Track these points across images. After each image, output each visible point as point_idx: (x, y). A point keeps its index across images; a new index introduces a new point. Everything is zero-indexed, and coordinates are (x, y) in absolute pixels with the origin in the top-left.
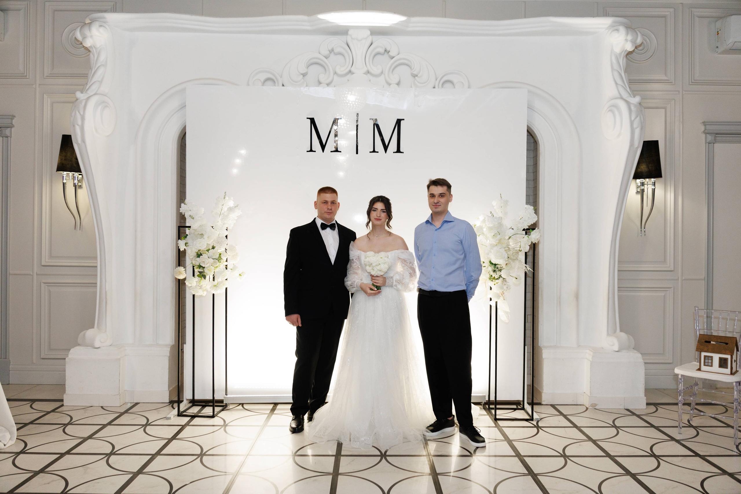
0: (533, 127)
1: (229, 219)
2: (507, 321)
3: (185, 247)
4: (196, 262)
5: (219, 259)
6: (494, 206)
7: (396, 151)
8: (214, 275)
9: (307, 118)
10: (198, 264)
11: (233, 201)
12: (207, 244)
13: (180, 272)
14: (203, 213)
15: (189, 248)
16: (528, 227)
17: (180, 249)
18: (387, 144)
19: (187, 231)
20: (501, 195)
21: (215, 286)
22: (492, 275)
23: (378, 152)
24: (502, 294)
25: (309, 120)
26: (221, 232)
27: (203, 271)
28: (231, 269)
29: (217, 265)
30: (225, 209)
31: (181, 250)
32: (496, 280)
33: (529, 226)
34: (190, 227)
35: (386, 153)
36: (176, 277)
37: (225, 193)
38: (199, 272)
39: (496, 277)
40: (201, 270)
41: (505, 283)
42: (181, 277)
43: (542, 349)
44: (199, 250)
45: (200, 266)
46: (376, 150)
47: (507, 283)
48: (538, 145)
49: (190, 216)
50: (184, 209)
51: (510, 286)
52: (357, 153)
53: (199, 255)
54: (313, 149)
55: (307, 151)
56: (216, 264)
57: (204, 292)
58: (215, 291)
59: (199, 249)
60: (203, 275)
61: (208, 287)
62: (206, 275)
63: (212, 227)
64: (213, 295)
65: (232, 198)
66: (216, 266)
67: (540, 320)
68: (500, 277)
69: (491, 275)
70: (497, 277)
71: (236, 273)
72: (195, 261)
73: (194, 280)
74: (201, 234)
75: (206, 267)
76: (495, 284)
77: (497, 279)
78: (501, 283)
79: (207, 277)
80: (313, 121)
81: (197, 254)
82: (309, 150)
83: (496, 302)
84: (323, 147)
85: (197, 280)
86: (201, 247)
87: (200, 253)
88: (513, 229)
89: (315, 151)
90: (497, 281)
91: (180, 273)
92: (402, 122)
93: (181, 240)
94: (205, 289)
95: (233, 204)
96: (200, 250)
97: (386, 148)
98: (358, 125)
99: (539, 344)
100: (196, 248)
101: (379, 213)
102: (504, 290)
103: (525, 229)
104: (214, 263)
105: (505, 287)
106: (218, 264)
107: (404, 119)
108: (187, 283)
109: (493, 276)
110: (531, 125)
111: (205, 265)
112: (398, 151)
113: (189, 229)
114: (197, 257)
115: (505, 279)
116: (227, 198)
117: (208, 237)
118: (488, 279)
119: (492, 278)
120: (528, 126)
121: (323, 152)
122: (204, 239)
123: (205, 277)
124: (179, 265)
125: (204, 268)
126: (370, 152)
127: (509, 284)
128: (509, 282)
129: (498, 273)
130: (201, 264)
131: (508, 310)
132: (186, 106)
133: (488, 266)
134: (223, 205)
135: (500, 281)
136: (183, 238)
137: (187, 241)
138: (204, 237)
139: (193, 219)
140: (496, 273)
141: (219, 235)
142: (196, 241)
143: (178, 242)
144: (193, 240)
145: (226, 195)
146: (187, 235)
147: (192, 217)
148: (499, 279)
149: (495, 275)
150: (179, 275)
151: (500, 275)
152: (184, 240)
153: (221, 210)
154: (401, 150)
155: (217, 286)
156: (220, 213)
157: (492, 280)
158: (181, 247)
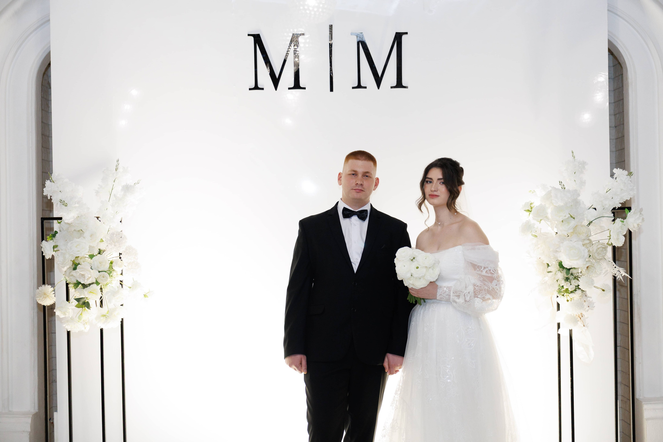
1: (124, 204)
3: (54, 253)
4: (71, 277)
5: (110, 271)
7: (395, 84)
8: (101, 297)
9: (249, 35)
10: (75, 280)
12: (90, 247)
13: (45, 294)
14: (82, 195)
15: (59, 254)
16: (619, 206)
17: (46, 257)
18: (380, 73)
19: (56, 225)
20: (573, 153)
21: (104, 316)
22: (563, 286)
23: (365, 88)
24: (580, 317)
25: (252, 38)
28: (130, 287)
29: (108, 281)
30: (119, 187)
31: (48, 257)
32: (570, 293)
33: (620, 204)
34: (61, 219)
35: (378, 87)
36: (39, 302)
37: (118, 161)
41: (585, 298)
42: (47, 302)
43: (642, 403)
44: (77, 257)
46: (362, 84)
47: (589, 299)
49: (61, 201)
50: (50, 189)
51: (594, 303)
52: (332, 90)
54: (259, 86)
55: (250, 89)
56: (106, 281)
57: (86, 326)
58: (104, 325)
59: (77, 256)
61: (93, 319)
63: (98, 218)
64: (102, 331)
65: (129, 169)
68: (577, 289)
69: (561, 285)
70: (571, 289)
71: (139, 293)
72: (70, 274)
73: (70, 308)
74: (79, 231)
76: (567, 301)
77: (572, 292)
78: (579, 298)
79: (91, 304)
80: (257, 39)
81: (73, 263)
82: (253, 86)
83: (571, 331)
84: (276, 81)
86: (79, 252)
87: (75, 262)
88: (595, 209)
89: (263, 89)
90: (572, 295)
92: (404, 37)
93: (46, 241)
94: (88, 322)
95: (131, 180)
96: (79, 257)
97: (378, 80)
98: (332, 43)
99: (637, 396)
100: (72, 253)
101: (435, 184)
102: (584, 310)
103: (616, 208)
104: (102, 278)
105: (585, 305)
106: (109, 279)
107: (406, 33)
108: (57, 312)
109: (565, 287)
112: (399, 84)
113: (59, 223)
114: (74, 269)
115: (584, 292)
116: (120, 170)
117: (91, 236)
118: (557, 293)
119: (562, 291)
121: (276, 89)
122: (84, 238)
123: (88, 306)
124: (44, 283)
126: (353, 88)
127: (591, 300)
128: (591, 297)
129: (573, 282)
130: (80, 280)
131: (589, 342)
132: (49, 20)
133: (556, 271)
134: (114, 182)
135: (578, 296)
136: (50, 237)
137: (55, 242)
138: (84, 236)
139: (66, 206)
140: (570, 282)
141: (108, 231)
142: (71, 242)
143: (41, 245)
144: (66, 240)
145: (118, 164)
146: (56, 233)
147: (64, 202)
148: (575, 292)
149: (567, 286)
150: (44, 299)
151: (576, 286)
152: (52, 241)
153: (112, 189)
154: (404, 84)
155: (108, 315)
156: (110, 195)
157: (562, 294)
158: (46, 254)
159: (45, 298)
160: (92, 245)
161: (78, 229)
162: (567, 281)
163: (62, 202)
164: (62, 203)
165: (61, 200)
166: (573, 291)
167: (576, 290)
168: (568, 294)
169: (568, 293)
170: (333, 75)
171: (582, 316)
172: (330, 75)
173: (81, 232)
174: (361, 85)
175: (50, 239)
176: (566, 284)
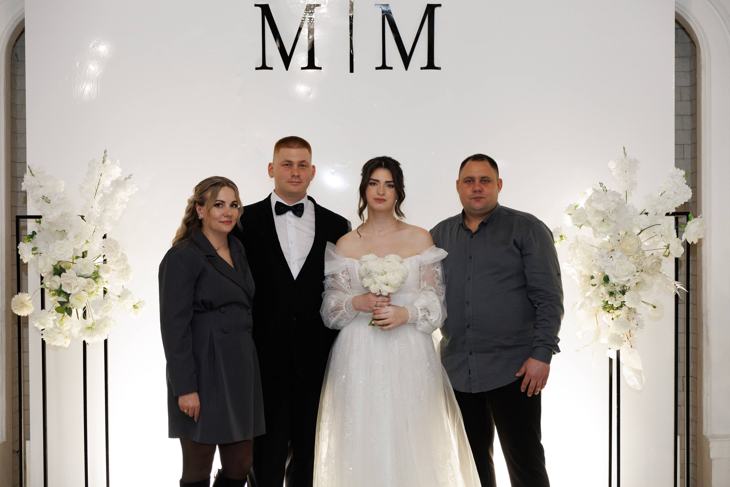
0: (689, 17)
1: (114, 202)
2: (639, 388)
3: (32, 256)
4: (52, 283)
5: (96, 276)
6: (612, 171)
7: (425, 64)
8: (85, 307)
9: (256, 5)
10: (57, 288)
11: (119, 167)
12: (74, 249)
13: (22, 303)
14: (63, 190)
15: (40, 258)
16: (674, 211)
17: (22, 260)
18: (408, 52)
19: (34, 225)
20: (624, 149)
21: (89, 328)
22: (607, 302)
23: (391, 68)
24: (629, 336)
25: (259, 9)
26: (98, 227)
27: (66, 300)
28: (119, 296)
29: (94, 289)
30: (107, 182)
31: (25, 261)
32: (616, 310)
33: (676, 208)
34: (40, 217)
35: (406, 69)
36: (15, 312)
37: (105, 152)
38: (60, 302)
39: (614, 306)
40: (63, 299)
41: (633, 315)
42: (23, 313)
43: (709, 440)
44: (59, 262)
45: (60, 292)
46: (388, 65)
47: (638, 316)
48: (698, 49)
50: (30, 183)
52: (352, 71)
53: (59, 271)
54: (268, 65)
55: (257, 69)
56: (92, 288)
57: (66, 340)
58: (89, 338)
59: (60, 260)
60: (67, 308)
61: (76, 331)
62: (72, 307)
63: (82, 217)
65: (118, 161)
66: (91, 290)
67: (705, 385)
68: (623, 305)
69: (606, 300)
70: (616, 305)
71: (129, 303)
72: (50, 281)
73: (50, 318)
74: (61, 232)
75: (73, 293)
76: (613, 319)
77: (617, 308)
78: (626, 315)
79: (74, 311)
80: (266, 11)
81: (55, 268)
82: (260, 65)
83: (618, 352)
84: (287, 60)
85: (56, 317)
86: (62, 256)
87: (59, 267)
88: (647, 214)
89: (271, 69)
90: (617, 312)
91: (23, 305)
92: (437, 10)
93: (24, 242)
94: (68, 334)
95: (121, 173)
96: (61, 261)
97: (406, 60)
98: (352, 16)
99: (703, 433)
100: (54, 257)
101: (382, 187)
102: (633, 328)
103: (669, 213)
104: (88, 285)
105: (633, 324)
106: (96, 286)
107: (440, 5)
108: (36, 323)
109: (609, 303)
110: (684, 12)
111: (71, 290)
112: (431, 65)
113: (37, 222)
114: (54, 275)
115: (632, 309)
116: (108, 162)
117: (75, 237)
118: (601, 309)
119: (607, 307)
120: (677, 14)
121: (287, 69)
122: (68, 239)
123: (70, 313)
124: (19, 290)
125: (68, 295)
126: (377, 68)
127: (641, 317)
128: (640, 314)
129: (618, 296)
130: (63, 289)
131: (639, 367)
133: (600, 285)
134: (101, 175)
135: (624, 312)
136: (28, 238)
137: (34, 244)
138: (67, 237)
139: (49, 203)
140: (615, 297)
141: (94, 232)
142: (54, 244)
143: (18, 247)
144: (47, 242)
145: (106, 156)
146: (34, 233)
147: (47, 198)
148: (621, 308)
149: (611, 301)
150: (20, 309)
151: (622, 302)
152: (30, 242)
153: (99, 184)
154: (436, 65)
155: (93, 327)
156: (96, 191)
157: (608, 310)
158: (24, 257)
159: (22, 308)
160: (76, 247)
161: (60, 229)
162: (612, 296)
163: (44, 198)
164: (45, 200)
165: (44, 197)
166: (619, 307)
167: (622, 307)
168: (613, 311)
169: (613, 309)
170: (353, 54)
171: (631, 336)
172: (350, 53)
173: (63, 233)
174: (386, 66)
175: (28, 240)
176: (610, 299)
